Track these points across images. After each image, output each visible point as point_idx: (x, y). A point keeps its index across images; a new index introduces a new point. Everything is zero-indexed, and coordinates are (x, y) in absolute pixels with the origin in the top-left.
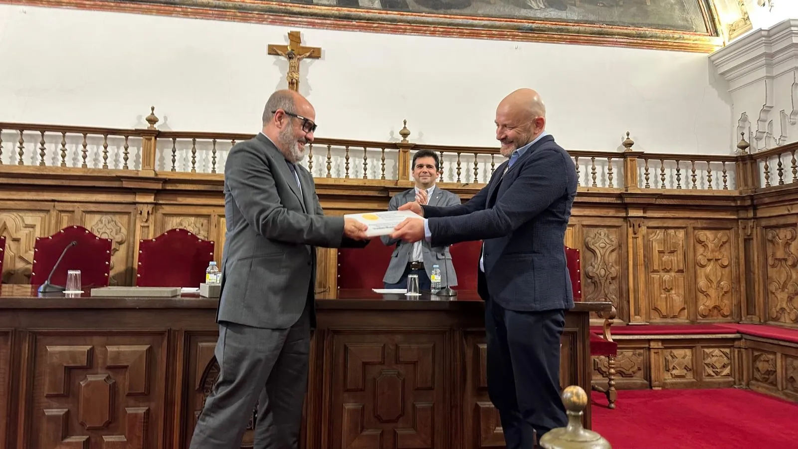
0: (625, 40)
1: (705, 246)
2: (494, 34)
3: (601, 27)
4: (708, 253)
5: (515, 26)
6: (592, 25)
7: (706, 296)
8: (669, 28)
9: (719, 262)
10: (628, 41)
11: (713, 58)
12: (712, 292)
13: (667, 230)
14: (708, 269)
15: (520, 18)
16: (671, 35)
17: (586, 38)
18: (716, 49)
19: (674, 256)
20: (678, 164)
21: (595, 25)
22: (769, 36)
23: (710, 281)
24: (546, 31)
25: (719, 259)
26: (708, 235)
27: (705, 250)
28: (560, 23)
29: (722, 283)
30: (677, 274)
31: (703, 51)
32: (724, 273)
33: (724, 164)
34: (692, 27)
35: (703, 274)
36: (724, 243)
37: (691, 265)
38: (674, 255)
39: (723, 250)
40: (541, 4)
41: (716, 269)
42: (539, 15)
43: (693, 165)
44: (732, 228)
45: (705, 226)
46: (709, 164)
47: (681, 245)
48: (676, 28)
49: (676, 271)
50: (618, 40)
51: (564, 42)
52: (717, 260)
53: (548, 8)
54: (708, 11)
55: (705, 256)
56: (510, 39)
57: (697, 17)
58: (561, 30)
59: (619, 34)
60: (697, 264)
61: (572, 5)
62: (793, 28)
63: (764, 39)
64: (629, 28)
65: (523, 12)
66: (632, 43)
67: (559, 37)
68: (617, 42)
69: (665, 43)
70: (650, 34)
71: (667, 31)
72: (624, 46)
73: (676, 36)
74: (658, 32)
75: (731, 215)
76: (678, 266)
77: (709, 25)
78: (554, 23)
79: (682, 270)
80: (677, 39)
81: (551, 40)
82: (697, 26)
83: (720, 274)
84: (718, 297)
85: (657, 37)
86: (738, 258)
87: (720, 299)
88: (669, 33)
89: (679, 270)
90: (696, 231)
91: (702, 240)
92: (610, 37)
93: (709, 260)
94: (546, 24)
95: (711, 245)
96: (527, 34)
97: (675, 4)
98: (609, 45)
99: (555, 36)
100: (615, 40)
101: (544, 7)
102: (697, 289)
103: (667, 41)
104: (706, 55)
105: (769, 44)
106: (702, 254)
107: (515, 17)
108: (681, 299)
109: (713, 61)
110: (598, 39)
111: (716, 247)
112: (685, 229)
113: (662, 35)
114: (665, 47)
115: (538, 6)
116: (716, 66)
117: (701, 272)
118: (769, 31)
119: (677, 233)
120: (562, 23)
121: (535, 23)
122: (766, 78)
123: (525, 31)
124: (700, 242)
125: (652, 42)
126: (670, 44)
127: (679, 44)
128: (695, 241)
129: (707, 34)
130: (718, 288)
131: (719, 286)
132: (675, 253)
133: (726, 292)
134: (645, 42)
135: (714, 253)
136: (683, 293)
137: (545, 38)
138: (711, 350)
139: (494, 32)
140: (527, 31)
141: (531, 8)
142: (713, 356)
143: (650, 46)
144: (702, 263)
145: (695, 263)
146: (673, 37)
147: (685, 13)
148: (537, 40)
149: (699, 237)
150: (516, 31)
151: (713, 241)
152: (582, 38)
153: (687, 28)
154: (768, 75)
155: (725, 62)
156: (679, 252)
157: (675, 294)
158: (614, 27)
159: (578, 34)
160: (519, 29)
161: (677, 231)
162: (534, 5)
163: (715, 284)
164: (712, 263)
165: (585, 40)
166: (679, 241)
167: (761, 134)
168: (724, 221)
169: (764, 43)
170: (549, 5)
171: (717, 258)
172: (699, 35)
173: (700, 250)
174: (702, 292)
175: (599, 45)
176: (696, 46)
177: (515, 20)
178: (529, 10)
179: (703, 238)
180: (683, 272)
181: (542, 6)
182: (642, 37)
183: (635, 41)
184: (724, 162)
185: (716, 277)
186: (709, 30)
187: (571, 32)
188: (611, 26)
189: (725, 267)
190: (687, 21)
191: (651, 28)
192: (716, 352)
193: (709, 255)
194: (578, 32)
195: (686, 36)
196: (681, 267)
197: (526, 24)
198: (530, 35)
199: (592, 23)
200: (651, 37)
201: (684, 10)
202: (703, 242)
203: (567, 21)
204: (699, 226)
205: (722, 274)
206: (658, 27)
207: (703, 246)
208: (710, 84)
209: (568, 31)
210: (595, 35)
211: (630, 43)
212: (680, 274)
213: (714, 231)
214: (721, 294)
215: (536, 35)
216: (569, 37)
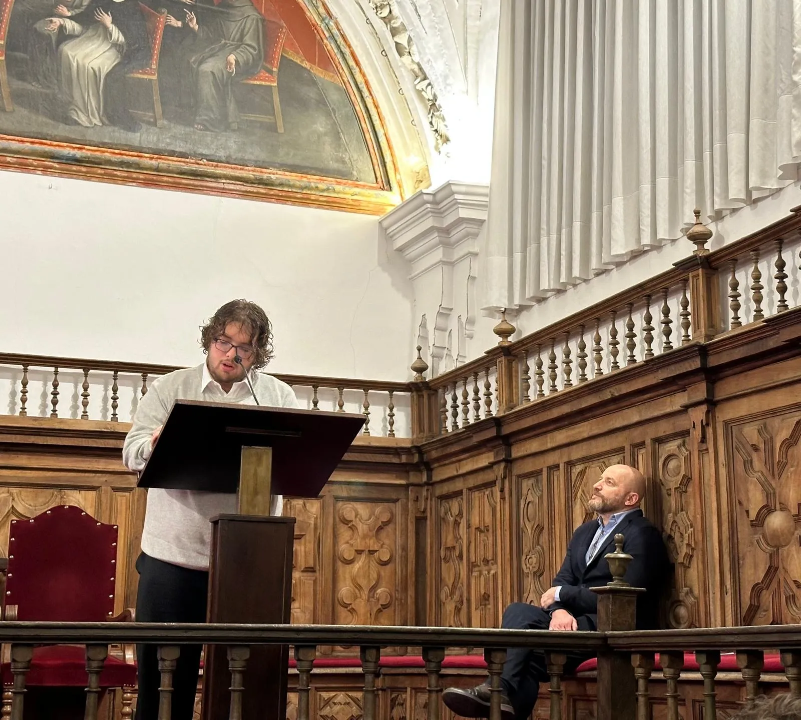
0: (238, 187)
1: (353, 528)
2: (9, 163)
3: (198, 164)
4: (356, 540)
5: (46, 152)
6: (183, 160)
7: (351, 612)
8: (313, 172)
9: (376, 554)
10: (244, 188)
11: (385, 224)
12: (361, 606)
13: (292, 501)
14: (357, 566)
15: (58, 138)
16: (313, 185)
17: (170, 180)
18: (389, 209)
19: (300, 546)
20: (315, 393)
21: (188, 160)
22: (435, 203)
23: (359, 587)
24: (101, 164)
25: (377, 551)
26: (359, 510)
27: (353, 535)
28: (127, 153)
29: (379, 591)
30: (305, 574)
31: (368, 212)
32: (383, 573)
33: (391, 395)
34: (352, 173)
35: (347, 576)
36: (386, 524)
37: (327, 560)
38: (300, 543)
39: (383, 534)
40: (95, 118)
41: (369, 567)
42: (91, 136)
43: (341, 394)
44: (397, 500)
45: (353, 494)
46: (366, 394)
47: (312, 526)
48: (324, 172)
49: (302, 569)
50: (226, 186)
51: (134, 184)
52: (372, 552)
53: (106, 125)
54: (378, 149)
55: (352, 545)
56: (39, 172)
57: (361, 158)
58: (128, 165)
59: (226, 177)
60: (339, 558)
61: (149, 123)
62: (456, 196)
63: (429, 205)
64: (247, 168)
65: (62, 130)
66: (250, 192)
67: (125, 174)
68: (224, 189)
69: (305, 196)
70: (278, 181)
71: (309, 176)
72: (237, 196)
73: (322, 186)
74: (292, 178)
75: (397, 478)
76: (306, 561)
77: (380, 172)
78: (117, 151)
79: (312, 568)
80: (323, 191)
81: (112, 178)
82: (359, 171)
83: (375, 576)
84: (371, 615)
85: (289, 186)
86: (405, 549)
87: (373, 616)
88: (313, 180)
89: (306, 568)
90: (340, 504)
91: (348, 519)
92: (213, 180)
93: (360, 552)
94: (104, 152)
95: (362, 528)
96: (68, 167)
97: (326, 134)
98: (211, 193)
99: (118, 173)
100: (221, 186)
101: (101, 125)
102: (336, 599)
103: (309, 192)
104: (376, 218)
105: (439, 213)
106: (347, 543)
107: (48, 137)
108: (308, 617)
109: (386, 229)
110: (192, 182)
111: (370, 530)
112: (321, 500)
113: (298, 183)
114: (305, 202)
115: (91, 122)
116: (391, 237)
117: (346, 574)
118: (434, 195)
119: (308, 505)
120: (131, 153)
121: (84, 148)
122: (443, 264)
123: (64, 161)
124: (346, 522)
125: (284, 194)
126: (313, 197)
127: (331, 200)
128: (337, 519)
129: (375, 185)
130: (371, 599)
131: (373, 597)
132: (303, 540)
133: (385, 607)
134: (272, 193)
135: (367, 541)
136: (311, 607)
137: (101, 174)
138: (332, 694)
139: (9, 159)
140: (69, 162)
141: (77, 123)
142: (335, 704)
143: (282, 199)
144: (345, 557)
145: (334, 556)
146: (317, 187)
147: (341, 150)
148: (87, 177)
149: (343, 513)
150: (49, 160)
151: (366, 521)
152: (165, 179)
153: (343, 175)
154: (445, 260)
155: (401, 231)
156: (307, 537)
157: (299, 608)
158: (220, 164)
159: (158, 171)
160: (52, 157)
161: (308, 503)
162: (83, 119)
163: (367, 593)
164: (363, 557)
165: (170, 183)
166: (309, 518)
167: (439, 351)
168: (385, 489)
169: (430, 212)
170: (109, 121)
171: (371, 549)
172: (364, 186)
173: (345, 534)
174: (345, 606)
175: (196, 191)
176: (356, 203)
177: (48, 142)
178: (73, 127)
179: (350, 515)
180: (315, 571)
181: (96, 121)
182: (266, 184)
183: (255, 190)
184: (391, 392)
185: (369, 580)
186: (379, 179)
187: (146, 169)
188: (215, 163)
189: (384, 564)
190: (344, 162)
191: (284, 170)
192: (341, 697)
193: (359, 544)
194: (157, 169)
195: (338, 188)
196: (311, 564)
197: (67, 151)
198: (74, 168)
199: (183, 155)
200: (281, 185)
201: (339, 146)
202: (351, 521)
203: (140, 150)
204: (345, 494)
205: (379, 575)
206: (293, 169)
207: (349, 527)
208: (380, 264)
209: (138, 166)
210: (188, 176)
211: (246, 192)
212: (310, 574)
213: (369, 504)
214: (375, 610)
215: (84, 169)
216: (141, 176)
